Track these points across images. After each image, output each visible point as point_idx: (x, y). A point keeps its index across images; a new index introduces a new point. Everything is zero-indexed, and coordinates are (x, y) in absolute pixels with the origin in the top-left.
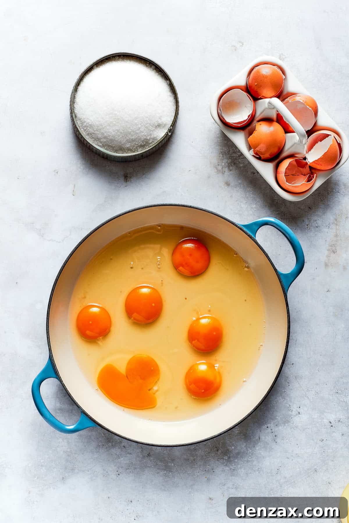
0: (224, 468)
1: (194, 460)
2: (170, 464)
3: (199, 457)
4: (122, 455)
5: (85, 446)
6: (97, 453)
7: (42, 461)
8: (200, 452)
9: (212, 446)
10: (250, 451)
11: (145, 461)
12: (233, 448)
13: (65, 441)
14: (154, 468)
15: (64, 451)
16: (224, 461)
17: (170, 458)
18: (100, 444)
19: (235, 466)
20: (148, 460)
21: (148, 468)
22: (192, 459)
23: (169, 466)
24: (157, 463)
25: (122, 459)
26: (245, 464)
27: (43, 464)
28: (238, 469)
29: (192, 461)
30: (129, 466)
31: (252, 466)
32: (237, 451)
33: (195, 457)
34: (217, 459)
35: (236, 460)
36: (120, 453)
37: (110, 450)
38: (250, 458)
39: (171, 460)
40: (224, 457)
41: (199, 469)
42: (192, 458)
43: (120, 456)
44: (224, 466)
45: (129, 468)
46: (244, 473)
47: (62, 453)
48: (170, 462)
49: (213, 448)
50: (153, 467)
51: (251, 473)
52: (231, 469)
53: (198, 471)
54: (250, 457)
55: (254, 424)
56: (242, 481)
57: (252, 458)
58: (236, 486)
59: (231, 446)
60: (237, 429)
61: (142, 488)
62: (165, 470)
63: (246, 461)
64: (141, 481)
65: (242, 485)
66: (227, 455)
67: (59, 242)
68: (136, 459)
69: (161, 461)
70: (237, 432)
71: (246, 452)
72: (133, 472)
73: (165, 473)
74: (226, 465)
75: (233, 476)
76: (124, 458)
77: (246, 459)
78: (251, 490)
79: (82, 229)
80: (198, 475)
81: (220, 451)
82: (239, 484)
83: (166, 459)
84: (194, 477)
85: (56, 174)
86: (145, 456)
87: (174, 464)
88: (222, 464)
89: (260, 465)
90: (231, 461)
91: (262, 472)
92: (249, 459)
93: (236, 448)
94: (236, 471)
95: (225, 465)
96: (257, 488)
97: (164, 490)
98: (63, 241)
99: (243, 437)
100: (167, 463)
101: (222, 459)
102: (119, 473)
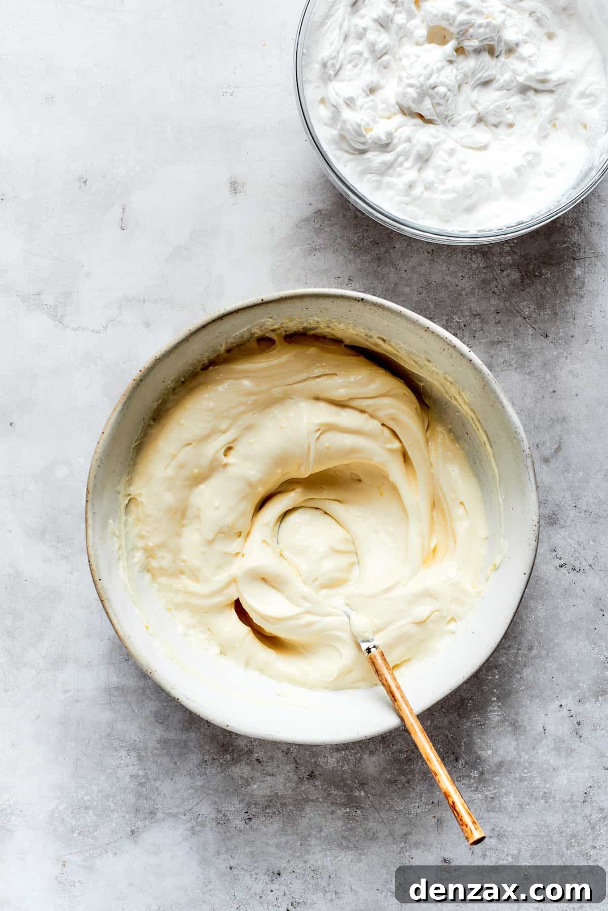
0: (472, 796)
1: (408, 782)
2: (357, 794)
3: (417, 776)
4: (254, 779)
5: (176, 763)
6: (201, 776)
7: (86, 798)
8: (420, 764)
9: (444, 751)
10: (526, 757)
11: (303, 788)
12: (489, 752)
13: (134, 754)
14: (324, 803)
15: (131, 776)
16: (472, 781)
17: (356, 781)
18: (207, 757)
19: (496, 791)
20: (311, 787)
21: (311, 803)
22: (403, 781)
23: (356, 796)
24: (330, 792)
25: (255, 786)
26: (516, 784)
27: (88, 804)
28: (502, 797)
29: (404, 785)
30: (271, 801)
31: (531, 789)
32: (497, 759)
33: (410, 776)
34: (457, 778)
35: (497, 778)
36: (249, 774)
37: (228, 768)
38: (527, 773)
39: (359, 783)
40: (471, 774)
41: (418, 800)
42: (403, 777)
43: (250, 780)
44: (472, 791)
45: (271, 804)
46: (514, 804)
47: (127, 779)
48: (356, 787)
49: (447, 755)
50: (321, 800)
51: (529, 804)
52: (486, 797)
53: (417, 805)
54: (526, 771)
55: (531, 701)
56: (512, 820)
57: (529, 772)
58: (498, 832)
59: (484, 750)
60: (496, 713)
61: (301, 845)
62: (345, 805)
63: (517, 778)
64: (298, 831)
65: (510, 829)
66: (476, 769)
67: (98, 332)
68: (284, 785)
69: (337, 787)
70: (498, 718)
71: (518, 760)
72: (279, 812)
73: (347, 812)
74: (476, 789)
75: (493, 811)
76: (258, 784)
77: (518, 776)
78: (531, 838)
79: (144, 302)
80: (418, 812)
81: (461, 762)
82: (505, 827)
83: (349, 782)
84: (411, 816)
85: (83, 184)
86: (303, 777)
87: (366, 793)
88: (468, 788)
89: (548, 785)
90: (485, 781)
91: (551, 800)
92: (524, 773)
93: (495, 752)
94: (497, 802)
95: (473, 789)
96: (543, 833)
97: (347, 848)
98: (105, 328)
99: (510, 728)
100: (352, 791)
101: (467, 776)
102: (251, 816)
